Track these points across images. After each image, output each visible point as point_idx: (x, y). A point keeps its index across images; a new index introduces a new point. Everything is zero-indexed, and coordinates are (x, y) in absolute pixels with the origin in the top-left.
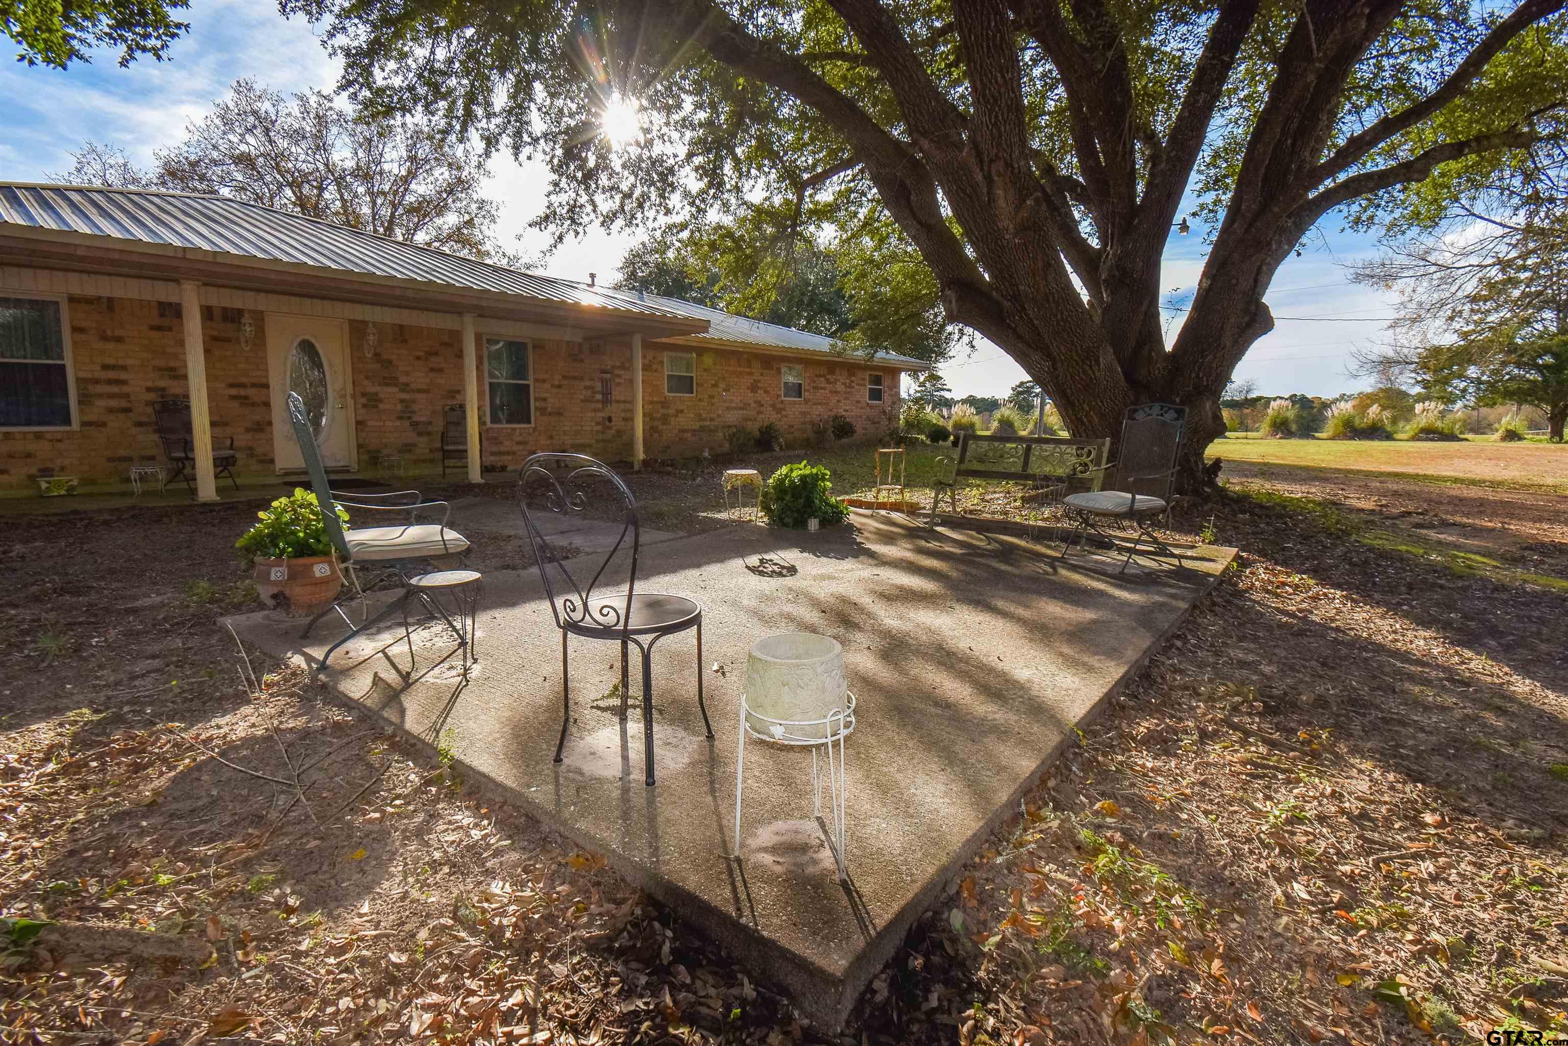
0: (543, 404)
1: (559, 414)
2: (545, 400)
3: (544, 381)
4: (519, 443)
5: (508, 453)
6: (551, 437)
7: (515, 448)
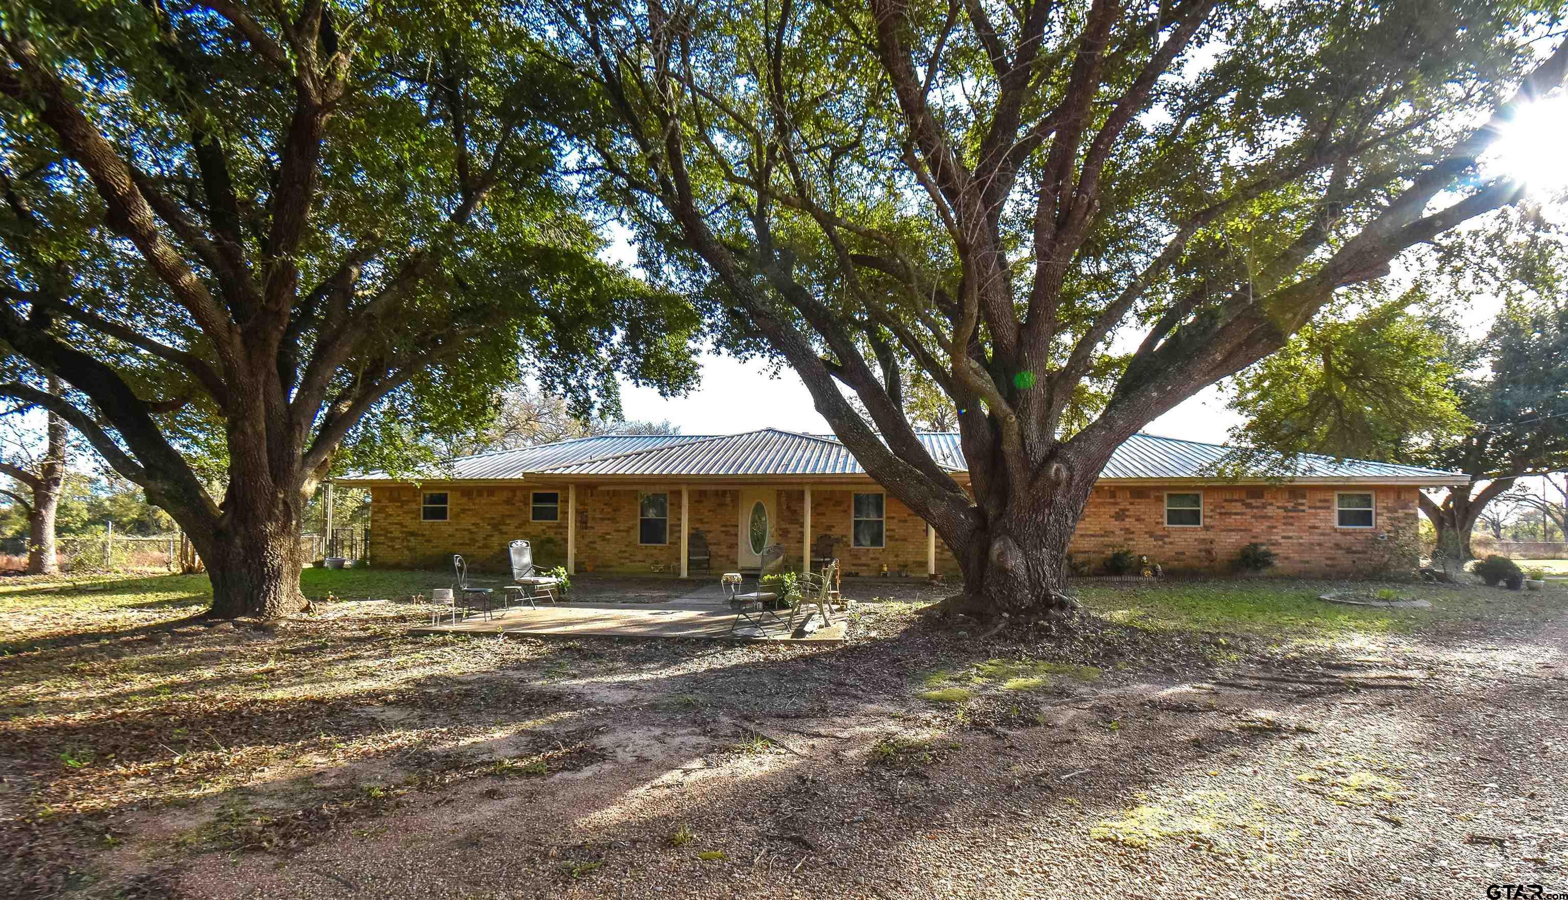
0: (892, 533)
1: (905, 540)
2: (893, 530)
3: (893, 518)
4: (872, 559)
5: (864, 565)
6: (897, 556)
7: (869, 562)
